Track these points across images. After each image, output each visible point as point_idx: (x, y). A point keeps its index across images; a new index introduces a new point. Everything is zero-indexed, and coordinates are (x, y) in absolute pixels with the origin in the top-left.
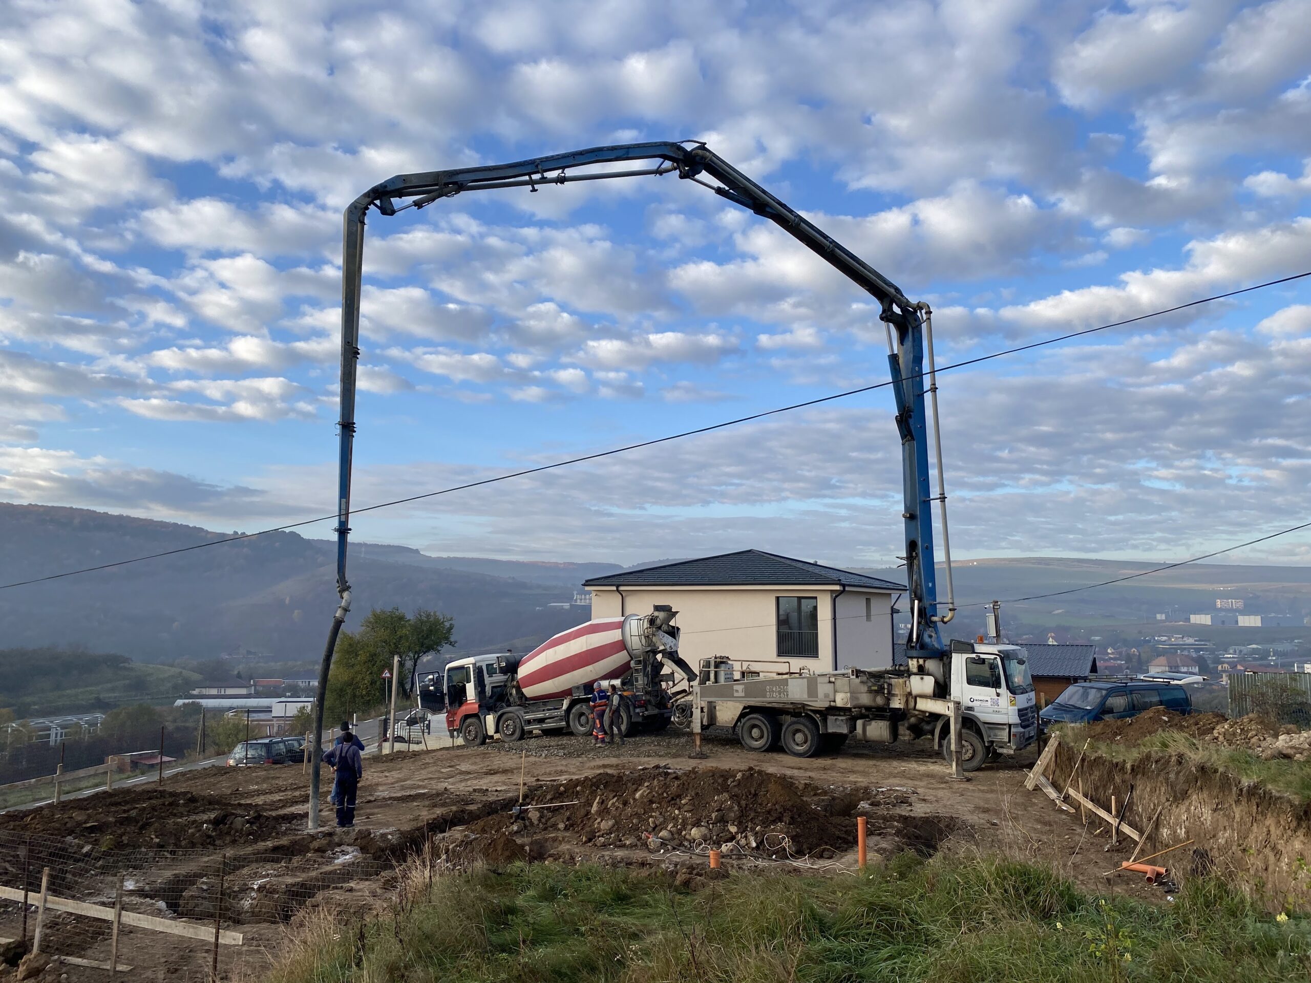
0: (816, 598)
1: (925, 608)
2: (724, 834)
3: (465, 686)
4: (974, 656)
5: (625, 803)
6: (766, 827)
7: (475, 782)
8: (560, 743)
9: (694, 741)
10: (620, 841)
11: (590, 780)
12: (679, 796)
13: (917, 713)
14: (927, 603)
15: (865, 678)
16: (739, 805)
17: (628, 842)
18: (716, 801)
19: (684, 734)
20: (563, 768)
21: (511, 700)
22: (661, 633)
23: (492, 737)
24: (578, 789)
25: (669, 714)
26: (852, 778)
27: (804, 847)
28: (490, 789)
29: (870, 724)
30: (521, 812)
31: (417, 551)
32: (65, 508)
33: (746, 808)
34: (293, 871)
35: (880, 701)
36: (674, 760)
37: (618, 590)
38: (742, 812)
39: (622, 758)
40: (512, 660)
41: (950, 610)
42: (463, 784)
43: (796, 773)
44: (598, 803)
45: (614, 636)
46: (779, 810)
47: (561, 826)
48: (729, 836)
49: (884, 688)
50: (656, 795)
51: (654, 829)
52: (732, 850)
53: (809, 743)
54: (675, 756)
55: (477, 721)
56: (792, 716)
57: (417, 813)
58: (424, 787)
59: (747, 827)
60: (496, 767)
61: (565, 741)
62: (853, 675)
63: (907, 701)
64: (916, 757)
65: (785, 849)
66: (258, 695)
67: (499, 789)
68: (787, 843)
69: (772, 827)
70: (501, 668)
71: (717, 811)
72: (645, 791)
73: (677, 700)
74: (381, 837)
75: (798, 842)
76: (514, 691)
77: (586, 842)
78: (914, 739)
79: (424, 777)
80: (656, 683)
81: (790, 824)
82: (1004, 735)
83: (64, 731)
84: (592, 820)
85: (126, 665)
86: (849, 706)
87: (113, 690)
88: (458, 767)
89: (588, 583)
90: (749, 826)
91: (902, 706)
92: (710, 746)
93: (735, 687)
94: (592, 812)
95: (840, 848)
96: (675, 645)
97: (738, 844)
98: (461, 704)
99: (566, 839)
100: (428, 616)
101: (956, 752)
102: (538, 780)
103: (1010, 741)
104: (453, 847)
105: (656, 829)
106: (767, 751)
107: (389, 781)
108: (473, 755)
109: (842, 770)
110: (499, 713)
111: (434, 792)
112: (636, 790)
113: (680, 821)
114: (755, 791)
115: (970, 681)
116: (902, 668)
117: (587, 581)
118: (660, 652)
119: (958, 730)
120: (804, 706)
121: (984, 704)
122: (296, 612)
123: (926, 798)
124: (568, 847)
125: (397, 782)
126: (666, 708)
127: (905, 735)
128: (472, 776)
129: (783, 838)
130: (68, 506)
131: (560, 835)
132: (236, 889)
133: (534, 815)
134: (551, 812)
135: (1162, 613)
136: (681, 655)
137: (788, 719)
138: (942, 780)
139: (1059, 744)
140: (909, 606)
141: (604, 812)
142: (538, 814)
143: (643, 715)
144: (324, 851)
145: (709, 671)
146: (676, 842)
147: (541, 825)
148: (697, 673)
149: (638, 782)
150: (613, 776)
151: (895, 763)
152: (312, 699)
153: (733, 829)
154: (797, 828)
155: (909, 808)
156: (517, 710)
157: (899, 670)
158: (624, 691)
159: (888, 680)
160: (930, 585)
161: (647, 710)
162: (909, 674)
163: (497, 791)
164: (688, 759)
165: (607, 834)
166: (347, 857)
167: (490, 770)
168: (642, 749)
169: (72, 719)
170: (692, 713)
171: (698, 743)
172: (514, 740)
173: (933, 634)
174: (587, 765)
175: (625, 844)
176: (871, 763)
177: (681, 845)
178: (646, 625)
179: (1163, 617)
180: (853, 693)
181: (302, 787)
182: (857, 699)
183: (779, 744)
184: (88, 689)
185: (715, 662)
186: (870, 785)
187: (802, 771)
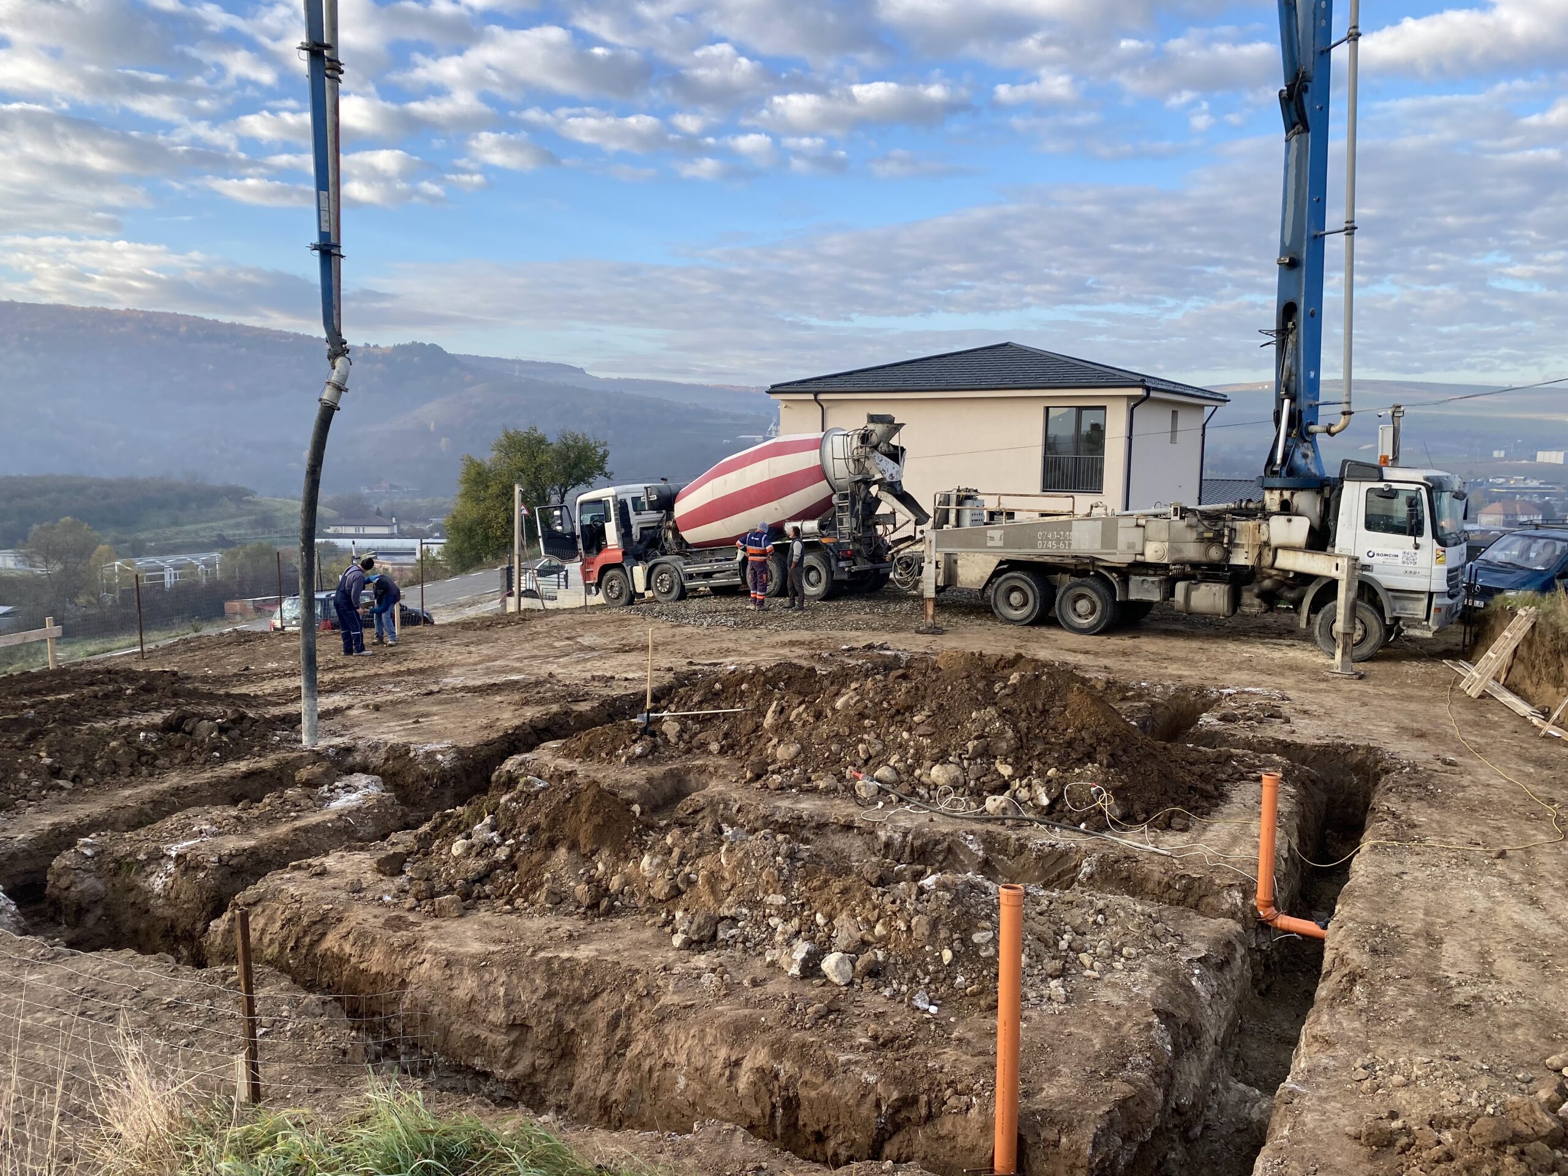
0: (1104, 408)
1: (1300, 412)
2: (989, 777)
3: (603, 527)
4: (1381, 485)
5: (819, 716)
6: (1066, 771)
7: (598, 664)
8: (731, 607)
9: (923, 608)
10: (809, 780)
11: (764, 674)
12: (910, 709)
13: (1274, 572)
14: (1304, 403)
15: (1194, 521)
16: (1016, 730)
17: (822, 785)
18: (974, 721)
19: (907, 598)
20: (731, 645)
21: (667, 546)
22: (877, 454)
23: (643, 595)
24: (744, 686)
25: (887, 570)
26: (1173, 669)
27: (1137, 807)
28: (617, 676)
29: (1198, 589)
30: (650, 722)
31: (581, 371)
32: (168, 314)
33: (1027, 735)
34: (243, 825)
35: (1215, 554)
36: (894, 635)
37: (816, 400)
38: (1021, 741)
39: (818, 631)
40: (667, 492)
41: (1344, 413)
42: (579, 667)
43: (1081, 659)
44: (774, 712)
45: (808, 459)
46: (1088, 741)
47: (714, 747)
48: (998, 782)
49: (1223, 535)
50: (870, 705)
51: (866, 762)
52: (1004, 809)
53: (1097, 615)
54: (897, 629)
55: (621, 574)
56: (1072, 575)
57: (493, 716)
58: (519, 671)
59: (1030, 768)
60: (633, 641)
61: (738, 603)
62: (1176, 515)
63: (1260, 555)
64: (1260, 637)
65: (1101, 812)
66: (402, 535)
67: (630, 676)
68: (1107, 803)
69: (1077, 771)
70: (651, 503)
71: (976, 738)
72: (851, 698)
73: (898, 551)
74: (426, 758)
75: (1126, 799)
76: (670, 535)
77: (751, 780)
78: (1266, 612)
79: (526, 654)
80: (869, 527)
81: (1109, 766)
82: (1419, 609)
83: (178, 572)
84: (763, 741)
85: (251, 498)
86: (1166, 561)
87: (238, 526)
88: (579, 640)
89: (775, 389)
90: (1035, 767)
91: (1249, 563)
92: (947, 615)
93: (990, 533)
94: (765, 725)
95: (1197, 808)
96: (897, 472)
97: (1014, 797)
98: (599, 550)
99: (721, 771)
100: (576, 439)
101: (1345, 634)
102: (691, 663)
103: (1428, 618)
104: (507, 802)
105: (870, 762)
106: (1032, 624)
107: (471, 660)
108: (605, 622)
109: (1152, 657)
110: (650, 564)
111: (533, 679)
112: (837, 694)
113: (912, 751)
114: (1044, 705)
115: (1371, 524)
116: (1251, 505)
117: (773, 387)
118: (875, 483)
119: (1351, 600)
120: (1093, 560)
121: (1389, 560)
122: (443, 440)
123: (1307, 708)
124: (721, 788)
125: (481, 662)
126: (883, 561)
127: (1251, 603)
128: (596, 654)
129: (1099, 793)
130: (171, 311)
131: (711, 762)
132: (142, 857)
133: (671, 728)
134: (699, 722)
135: (1500, 450)
136: (906, 488)
137: (1067, 580)
138: (1317, 675)
139: (1533, 627)
140: (1274, 407)
141: (784, 727)
142: (677, 727)
143: (849, 571)
144: (317, 786)
145: (948, 510)
146: (905, 788)
147: (682, 745)
148: (930, 511)
149: (842, 678)
150: (801, 668)
151: (1231, 646)
152: (443, 541)
153: (1006, 770)
154: (1122, 773)
155: (1287, 727)
156: (674, 561)
157: (1246, 508)
158: (823, 536)
159: (1230, 524)
160: (1312, 374)
161: (855, 564)
162: (1266, 515)
163: (626, 679)
164: (914, 635)
165: (787, 768)
166: (353, 796)
167: (624, 645)
168: (848, 618)
169: (186, 558)
170: (921, 569)
171: (930, 611)
172: (671, 601)
173: (1309, 453)
174: (767, 641)
175: (817, 788)
176: (1195, 644)
177: (913, 793)
178: (856, 442)
179: (1502, 454)
180: (1174, 542)
181: (340, 667)
182: (1180, 551)
183: (1050, 614)
184: (210, 524)
185: (958, 496)
186: (1206, 683)
187: (1091, 657)
